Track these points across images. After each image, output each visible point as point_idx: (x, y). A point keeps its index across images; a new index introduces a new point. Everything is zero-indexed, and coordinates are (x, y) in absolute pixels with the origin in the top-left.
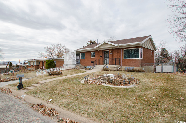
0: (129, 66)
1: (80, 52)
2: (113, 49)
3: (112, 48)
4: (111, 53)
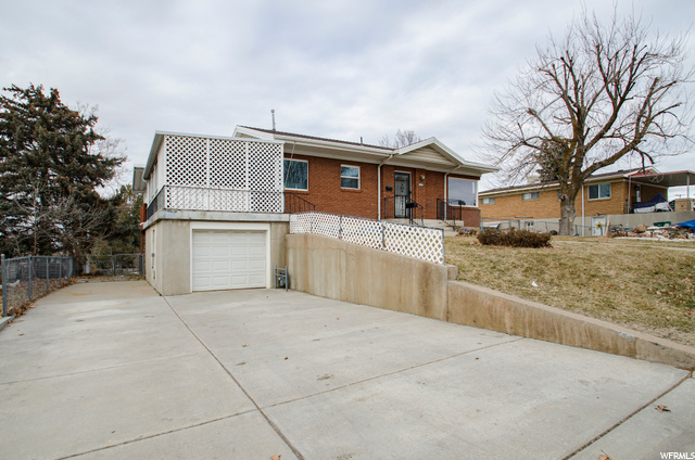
4: (421, 180)
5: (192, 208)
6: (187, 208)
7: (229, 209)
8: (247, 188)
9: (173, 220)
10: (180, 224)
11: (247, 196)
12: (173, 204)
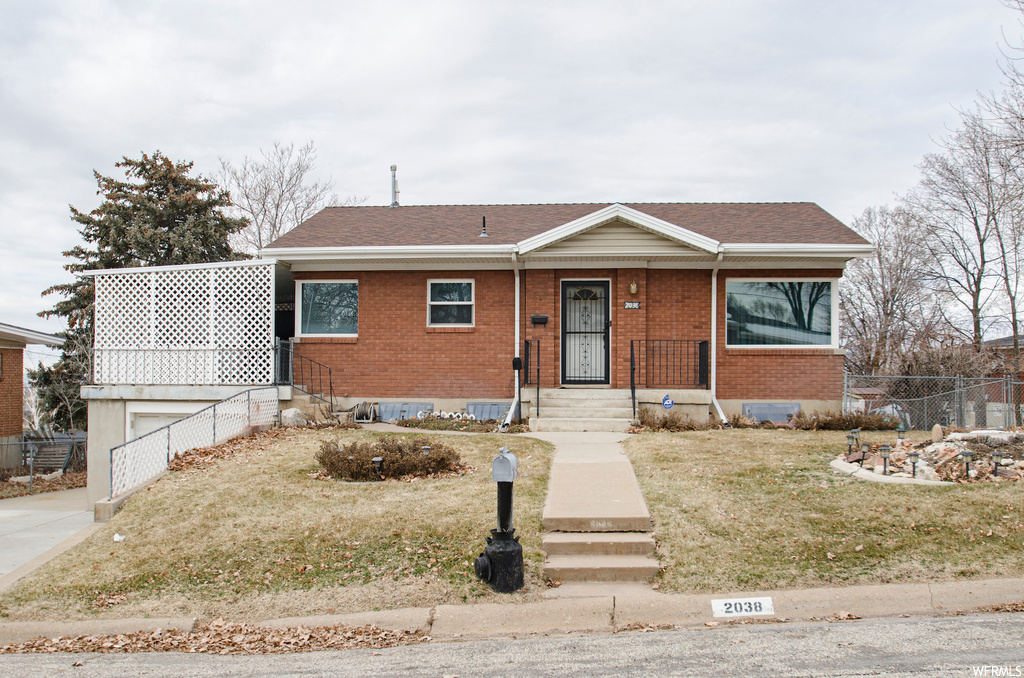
0: (765, 397)
1: (295, 268)
2: (647, 270)
3: (644, 265)
4: (634, 297)
5: (130, 381)
6: (123, 381)
7: (182, 381)
8: (212, 345)
9: (101, 400)
10: (110, 405)
11: (212, 359)
12: (105, 376)
